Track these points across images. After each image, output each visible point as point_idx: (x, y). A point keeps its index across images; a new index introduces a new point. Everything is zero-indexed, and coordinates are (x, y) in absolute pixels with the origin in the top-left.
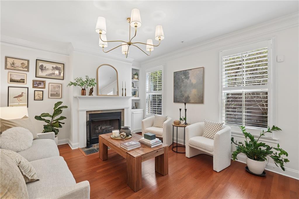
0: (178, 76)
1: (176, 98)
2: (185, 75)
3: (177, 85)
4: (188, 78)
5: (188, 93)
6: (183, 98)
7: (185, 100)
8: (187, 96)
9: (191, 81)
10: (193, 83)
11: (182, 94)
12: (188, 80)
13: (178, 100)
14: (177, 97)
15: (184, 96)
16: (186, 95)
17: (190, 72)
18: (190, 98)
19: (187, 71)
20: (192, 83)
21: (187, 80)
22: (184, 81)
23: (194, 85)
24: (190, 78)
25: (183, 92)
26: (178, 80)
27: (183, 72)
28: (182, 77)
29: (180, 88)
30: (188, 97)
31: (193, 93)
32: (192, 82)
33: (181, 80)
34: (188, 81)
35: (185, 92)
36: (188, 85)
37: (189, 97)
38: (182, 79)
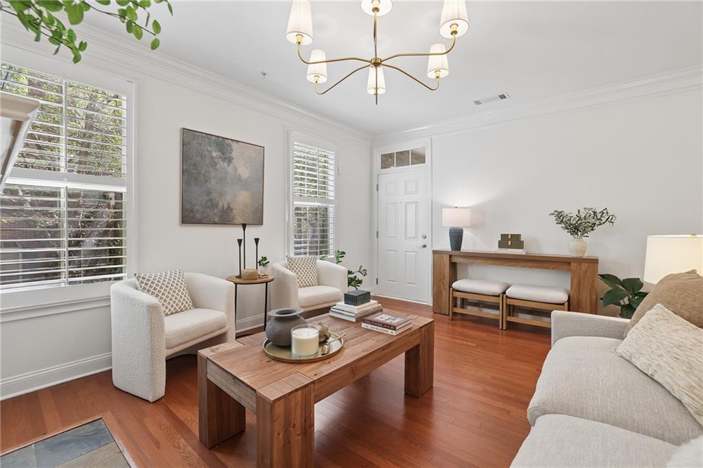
0: (200, 144)
1: (192, 211)
2: (220, 150)
3: (195, 171)
4: (230, 160)
5: (228, 198)
6: (215, 211)
7: (221, 216)
8: (226, 206)
9: (236, 169)
10: (242, 175)
11: (211, 200)
12: (228, 165)
13: (198, 216)
14: (196, 208)
15: (217, 207)
16: (223, 203)
17: (234, 145)
18: (234, 212)
19: (227, 141)
20: (240, 177)
21: (226, 164)
22: (218, 166)
23: (244, 182)
24: (234, 161)
25: (215, 196)
26: (199, 159)
27: (214, 138)
28: (211, 152)
29: (206, 182)
30: (229, 209)
31: (240, 199)
32: (239, 174)
33: (208, 161)
34: (230, 169)
35: (221, 194)
36: (228, 178)
37: (232, 210)
38: (212, 158)
